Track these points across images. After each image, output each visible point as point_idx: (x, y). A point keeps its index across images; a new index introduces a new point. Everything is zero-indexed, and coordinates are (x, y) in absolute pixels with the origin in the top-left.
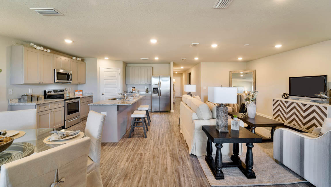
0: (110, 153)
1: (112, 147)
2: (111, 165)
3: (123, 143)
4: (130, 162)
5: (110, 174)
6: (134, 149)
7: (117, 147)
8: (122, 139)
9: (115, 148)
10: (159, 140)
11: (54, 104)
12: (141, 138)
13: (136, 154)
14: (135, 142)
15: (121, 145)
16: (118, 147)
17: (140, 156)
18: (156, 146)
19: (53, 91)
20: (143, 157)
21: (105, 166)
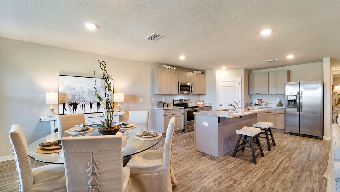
0: (204, 166)
1: (209, 160)
2: (197, 178)
3: (223, 160)
4: (217, 184)
5: (190, 186)
6: (230, 172)
7: (214, 161)
8: (224, 156)
9: (212, 162)
10: (272, 175)
11: (176, 110)
12: (247, 162)
13: (229, 179)
14: (237, 164)
15: (219, 162)
16: (216, 162)
17: (232, 183)
18: (262, 180)
19: (179, 101)
20: (235, 185)
21: (192, 176)
